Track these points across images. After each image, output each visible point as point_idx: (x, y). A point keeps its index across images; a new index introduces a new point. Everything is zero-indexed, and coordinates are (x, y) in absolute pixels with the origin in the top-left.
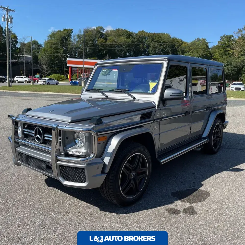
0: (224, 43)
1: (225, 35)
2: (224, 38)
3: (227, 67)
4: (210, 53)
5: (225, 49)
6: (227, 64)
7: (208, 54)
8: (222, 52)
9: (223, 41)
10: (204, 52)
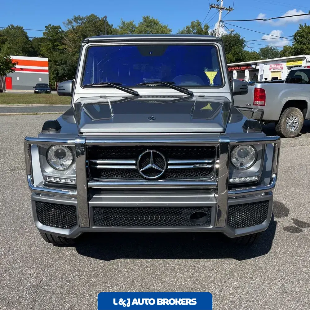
0: (52, 35)
1: (50, 25)
2: (49, 28)
3: (62, 66)
4: (32, 47)
5: (54, 44)
6: (61, 63)
7: (30, 48)
8: (50, 46)
9: (49, 32)
10: (25, 45)
